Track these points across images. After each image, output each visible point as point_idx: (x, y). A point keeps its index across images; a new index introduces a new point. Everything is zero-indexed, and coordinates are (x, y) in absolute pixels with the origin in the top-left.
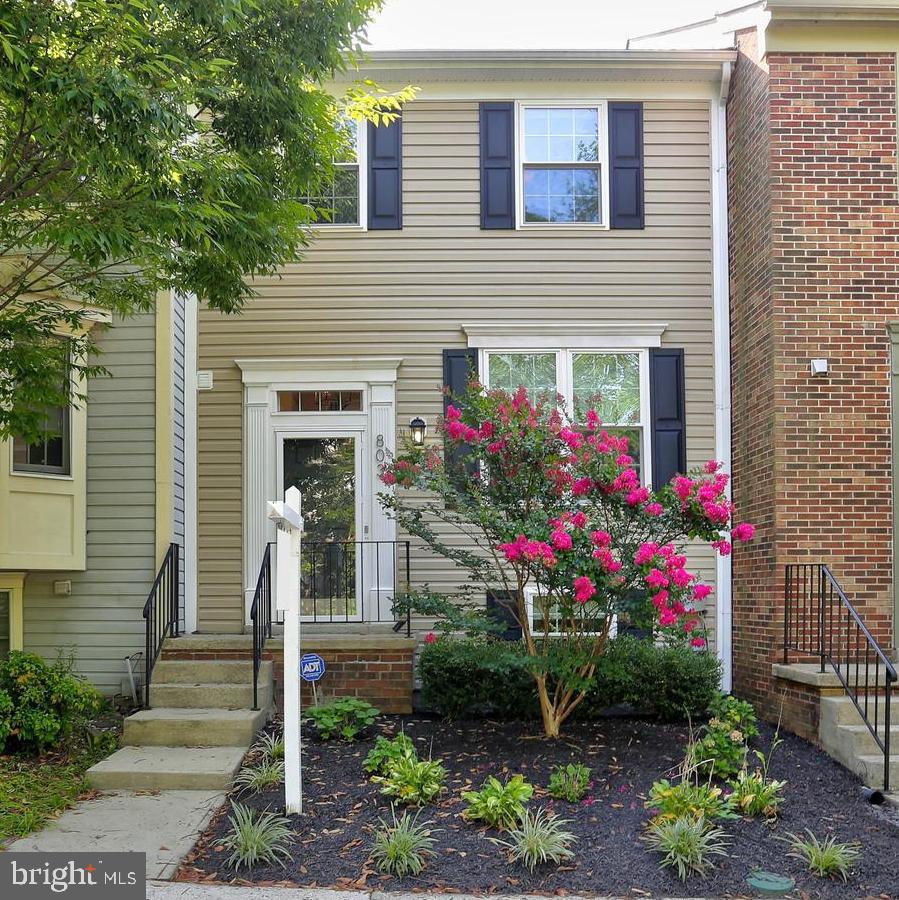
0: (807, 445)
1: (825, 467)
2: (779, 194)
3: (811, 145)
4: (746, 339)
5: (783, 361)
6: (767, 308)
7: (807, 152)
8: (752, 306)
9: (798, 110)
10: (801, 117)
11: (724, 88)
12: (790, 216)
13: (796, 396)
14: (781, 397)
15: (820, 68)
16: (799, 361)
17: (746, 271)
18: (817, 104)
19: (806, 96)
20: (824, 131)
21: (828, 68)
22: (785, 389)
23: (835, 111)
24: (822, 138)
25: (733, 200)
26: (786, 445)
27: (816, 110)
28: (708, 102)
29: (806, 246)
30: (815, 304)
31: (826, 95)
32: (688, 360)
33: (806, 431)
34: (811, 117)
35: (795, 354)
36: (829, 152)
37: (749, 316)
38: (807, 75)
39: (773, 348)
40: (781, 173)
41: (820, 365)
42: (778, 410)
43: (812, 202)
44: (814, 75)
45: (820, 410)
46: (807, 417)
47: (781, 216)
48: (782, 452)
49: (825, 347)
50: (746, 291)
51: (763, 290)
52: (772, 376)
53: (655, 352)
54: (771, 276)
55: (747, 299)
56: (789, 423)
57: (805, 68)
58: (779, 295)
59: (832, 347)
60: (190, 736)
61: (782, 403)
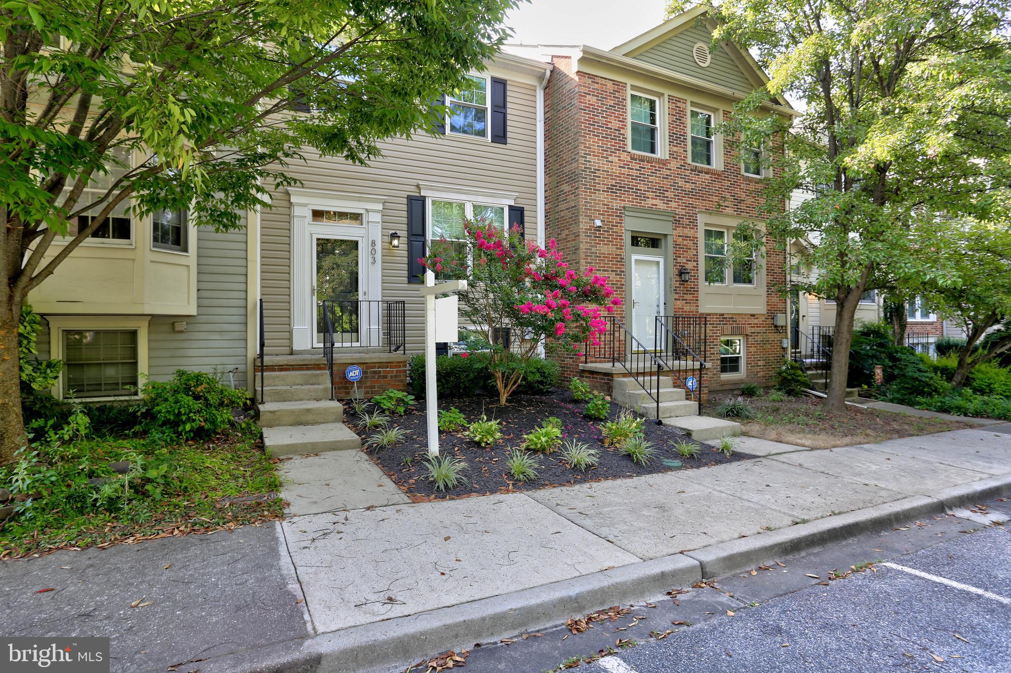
0: (592, 259)
1: (600, 270)
2: (582, 140)
3: (595, 119)
4: (558, 206)
5: (583, 219)
6: (575, 192)
7: (593, 122)
8: (563, 190)
9: (590, 101)
10: (591, 105)
11: (545, 82)
12: (586, 150)
13: (588, 236)
14: (582, 236)
15: (598, 83)
16: (590, 220)
17: (557, 173)
18: (597, 100)
19: (593, 95)
20: (600, 113)
21: (601, 84)
22: (584, 232)
23: (604, 104)
24: (598, 116)
25: (548, 137)
26: (585, 259)
27: (596, 103)
28: (535, 86)
29: (592, 166)
30: (595, 193)
31: (601, 96)
32: (526, 213)
33: (593, 253)
34: (594, 105)
35: (588, 216)
36: (602, 123)
37: (560, 195)
38: (593, 85)
39: (578, 212)
40: (583, 129)
41: (598, 223)
42: (582, 242)
43: (595, 146)
44: (596, 86)
45: (598, 244)
46: (593, 246)
47: (583, 150)
48: (583, 262)
49: (599, 214)
50: (558, 183)
51: (572, 184)
52: (579, 225)
53: (510, 207)
54: (578, 178)
55: (558, 186)
56: (586, 249)
57: (592, 82)
58: (582, 188)
59: (602, 214)
60: (304, 418)
61: (583, 239)
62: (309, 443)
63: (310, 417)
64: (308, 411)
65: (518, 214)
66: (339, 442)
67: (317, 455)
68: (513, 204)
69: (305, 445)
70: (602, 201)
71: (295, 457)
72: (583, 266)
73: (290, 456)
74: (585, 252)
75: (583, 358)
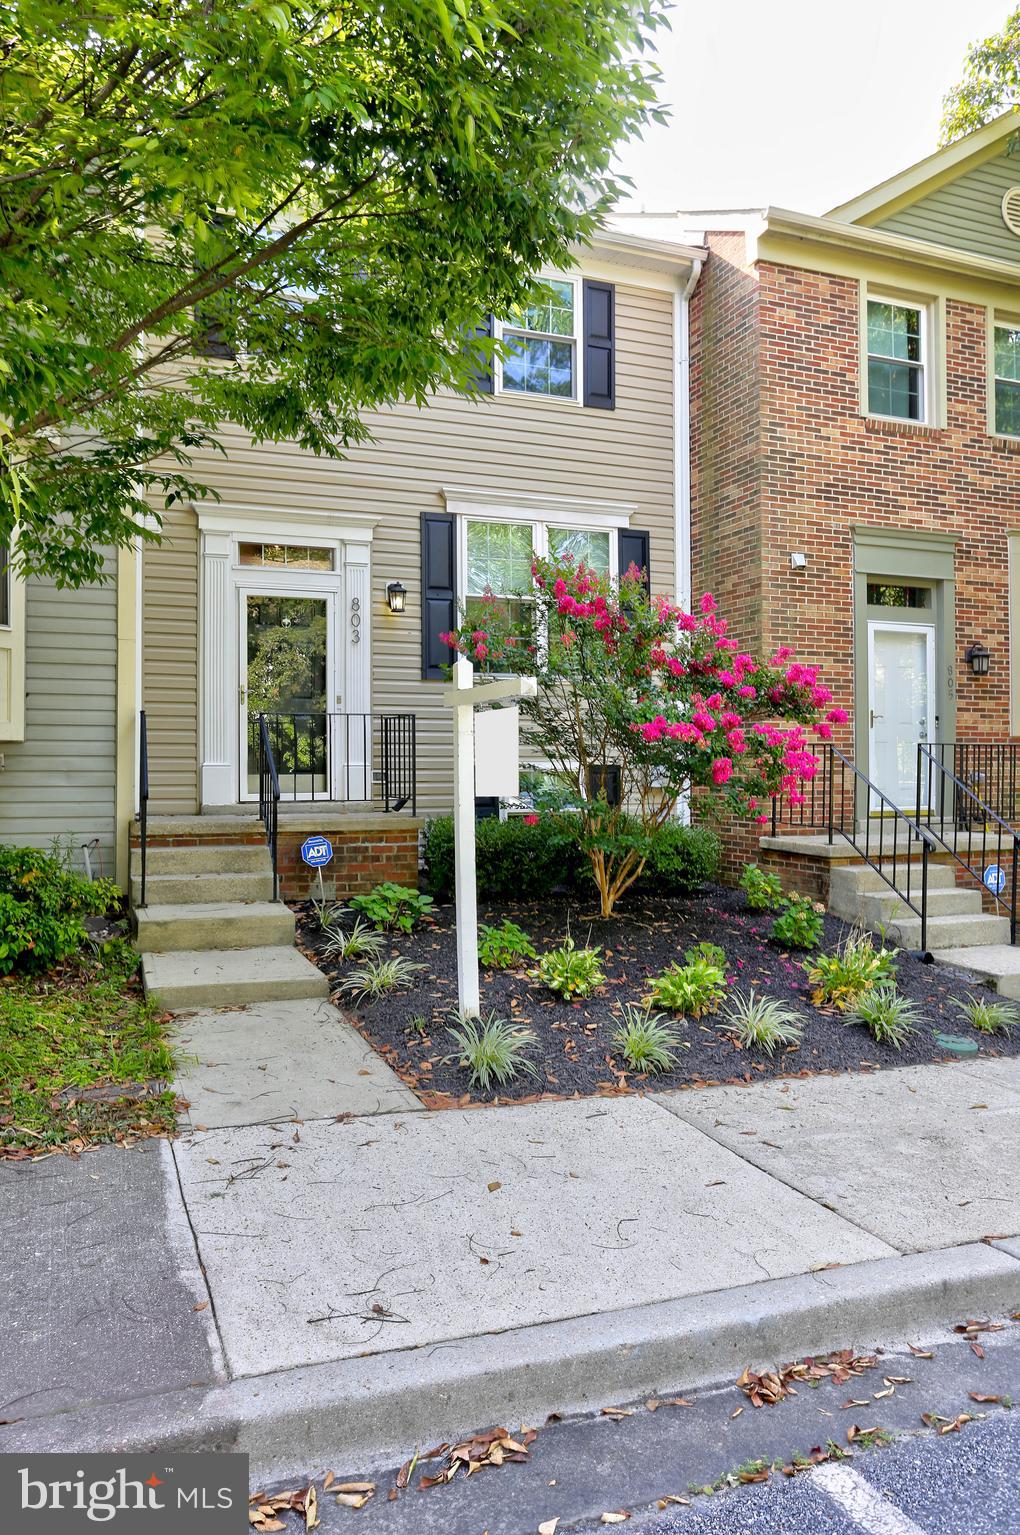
0: (787, 632)
1: (802, 653)
2: (765, 396)
3: (792, 353)
4: (717, 527)
5: (769, 552)
6: (752, 501)
7: (789, 359)
8: (728, 497)
9: (782, 318)
10: (785, 326)
11: (691, 286)
12: (775, 417)
13: (778, 586)
14: (767, 586)
15: (799, 282)
16: (782, 553)
17: (716, 464)
18: (798, 315)
19: (789, 307)
20: (803, 342)
21: (806, 284)
22: (770, 579)
23: (812, 324)
24: (800, 348)
25: (696, 392)
26: (772, 631)
27: (797, 321)
28: (672, 295)
29: (787, 447)
30: (794, 501)
31: (805, 308)
32: (653, 543)
33: (787, 619)
34: (792, 327)
35: (779, 547)
36: (807, 363)
37: (722, 506)
38: (789, 287)
39: (758, 540)
40: (768, 376)
41: (799, 560)
42: (766, 598)
43: (792, 407)
44: (796, 288)
45: (798, 600)
46: (788, 606)
47: (768, 416)
48: (767, 637)
49: (802, 542)
50: (716, 483)
51: (746, 483)
52: (760, 566)
53: (623, 533)
54: (758, 471)
55: (717, 489)
56: (774, 611)
57: (788, 280)
58: (766, 491)
59: (808, 543)
60: (221, 936)
61: (769, 592)
62: (229, 985)
63: (232, 935)
64: (229, 922)
65: (636, 547)
66: (286, 983)
67: (243, 1008)
68: (626, 525)
69: (220, 989)
70: (808, 516)
71: (202, 1012)
72: (769, 645)
73: (194, 1010)
74: (772, 618)
75: (768, 826)
